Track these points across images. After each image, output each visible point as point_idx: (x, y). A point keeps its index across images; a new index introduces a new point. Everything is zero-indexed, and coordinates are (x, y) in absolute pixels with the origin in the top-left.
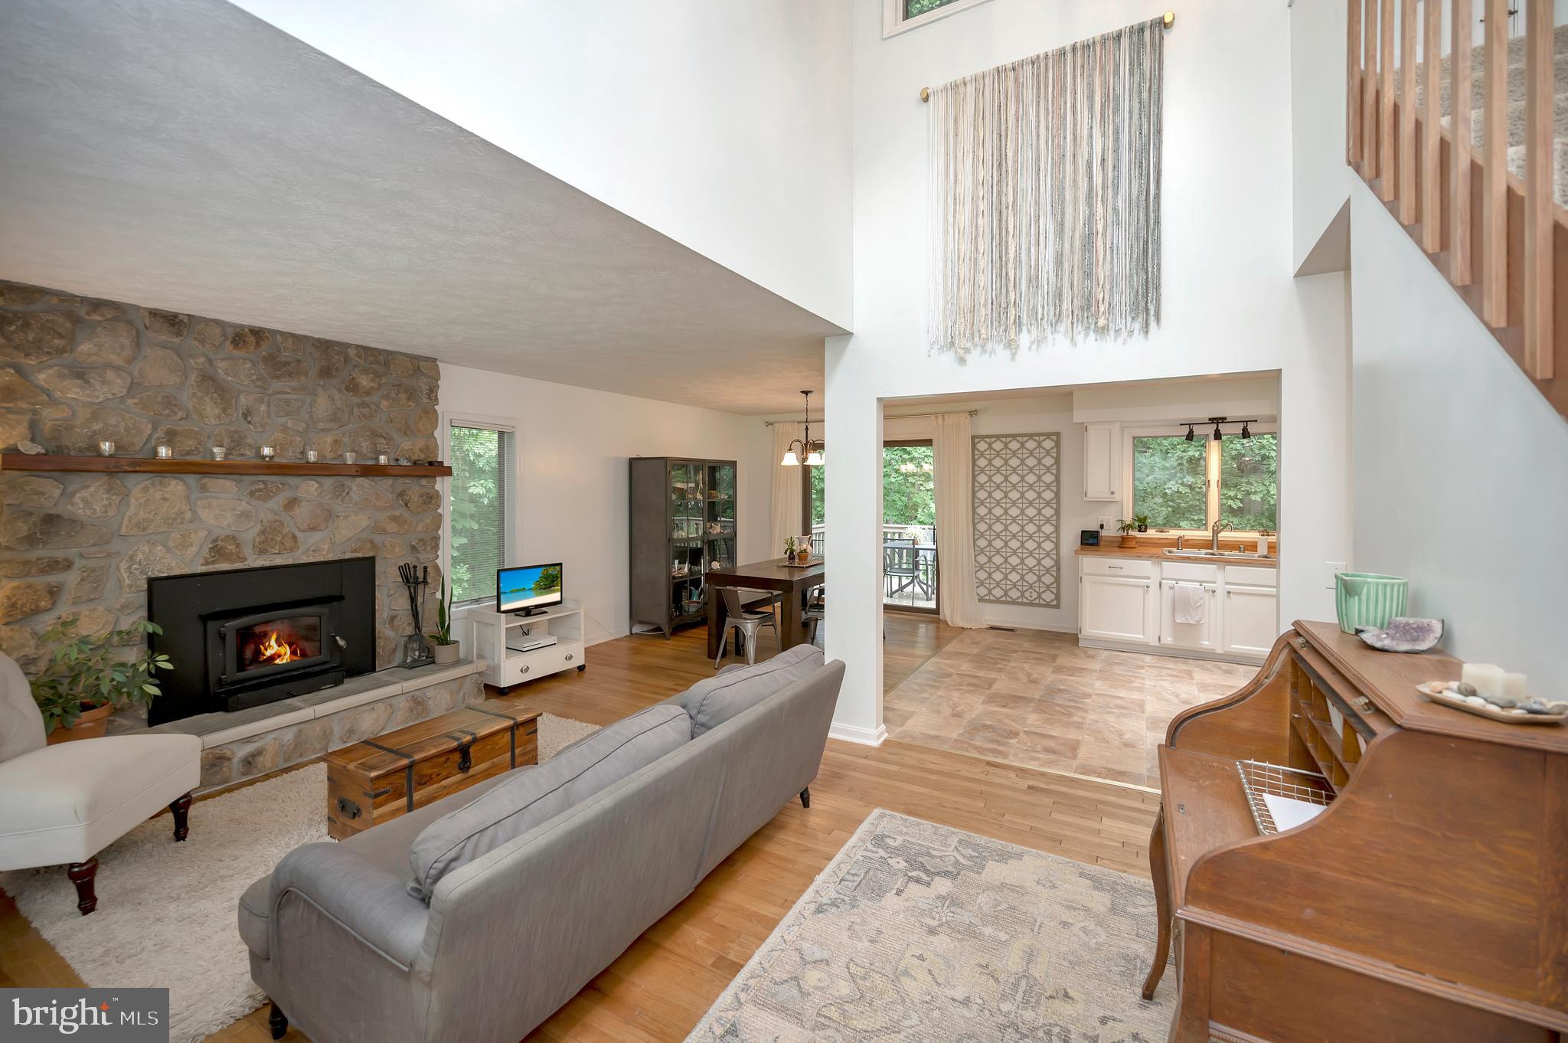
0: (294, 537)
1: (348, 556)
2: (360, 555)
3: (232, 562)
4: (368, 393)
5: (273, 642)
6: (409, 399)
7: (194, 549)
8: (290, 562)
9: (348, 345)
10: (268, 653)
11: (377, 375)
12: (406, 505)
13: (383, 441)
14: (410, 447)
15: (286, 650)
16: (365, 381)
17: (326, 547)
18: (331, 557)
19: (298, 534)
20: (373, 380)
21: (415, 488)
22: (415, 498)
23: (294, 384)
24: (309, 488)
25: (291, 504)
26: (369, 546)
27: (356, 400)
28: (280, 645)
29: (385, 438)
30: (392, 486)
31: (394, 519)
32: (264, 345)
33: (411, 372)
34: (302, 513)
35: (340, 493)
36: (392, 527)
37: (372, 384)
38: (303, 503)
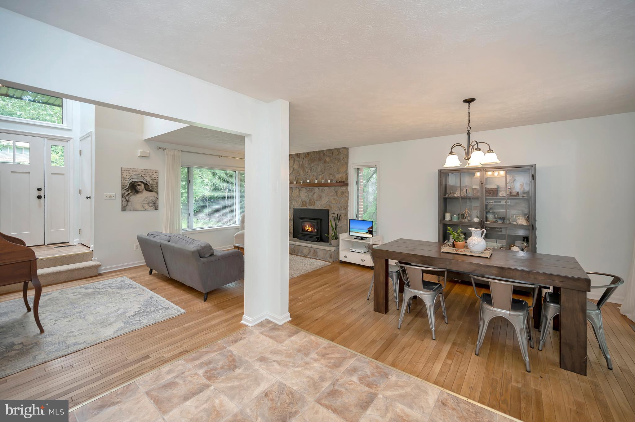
0: (315, 202)
1: (324, 208)
2: (326, 209)
3: (305, 207)
4: (329, 163)
5: (308, 227)
6: (337, 162)
7: (299, 203)
8: (313, 208)
9: (324, 151)
10: (307, 229)
11: (330, 157)
12: (337, 195)
13: (332, 176)
14: (338, 177)
15: (310, 228)
16: (328, 160)
17: (320, 205)
18: (321, 208)
19: (315, 201)
20: (329, 159)
21: (340, 190)
22: (339, 193)
23: (314, 164)
24: (316, 189)
25: (314, 193)
26: (328, 206)
27: (327, 165)
28: (309, 227)
29: (332, 175)
30: (334, 189)
31: (334, 199)
32: (309, 156)
33: (337, 154)
34: (315, 196)
35: (323, 191)
36: (333, 201)
37: (329, 160)
38: (316, 194)
